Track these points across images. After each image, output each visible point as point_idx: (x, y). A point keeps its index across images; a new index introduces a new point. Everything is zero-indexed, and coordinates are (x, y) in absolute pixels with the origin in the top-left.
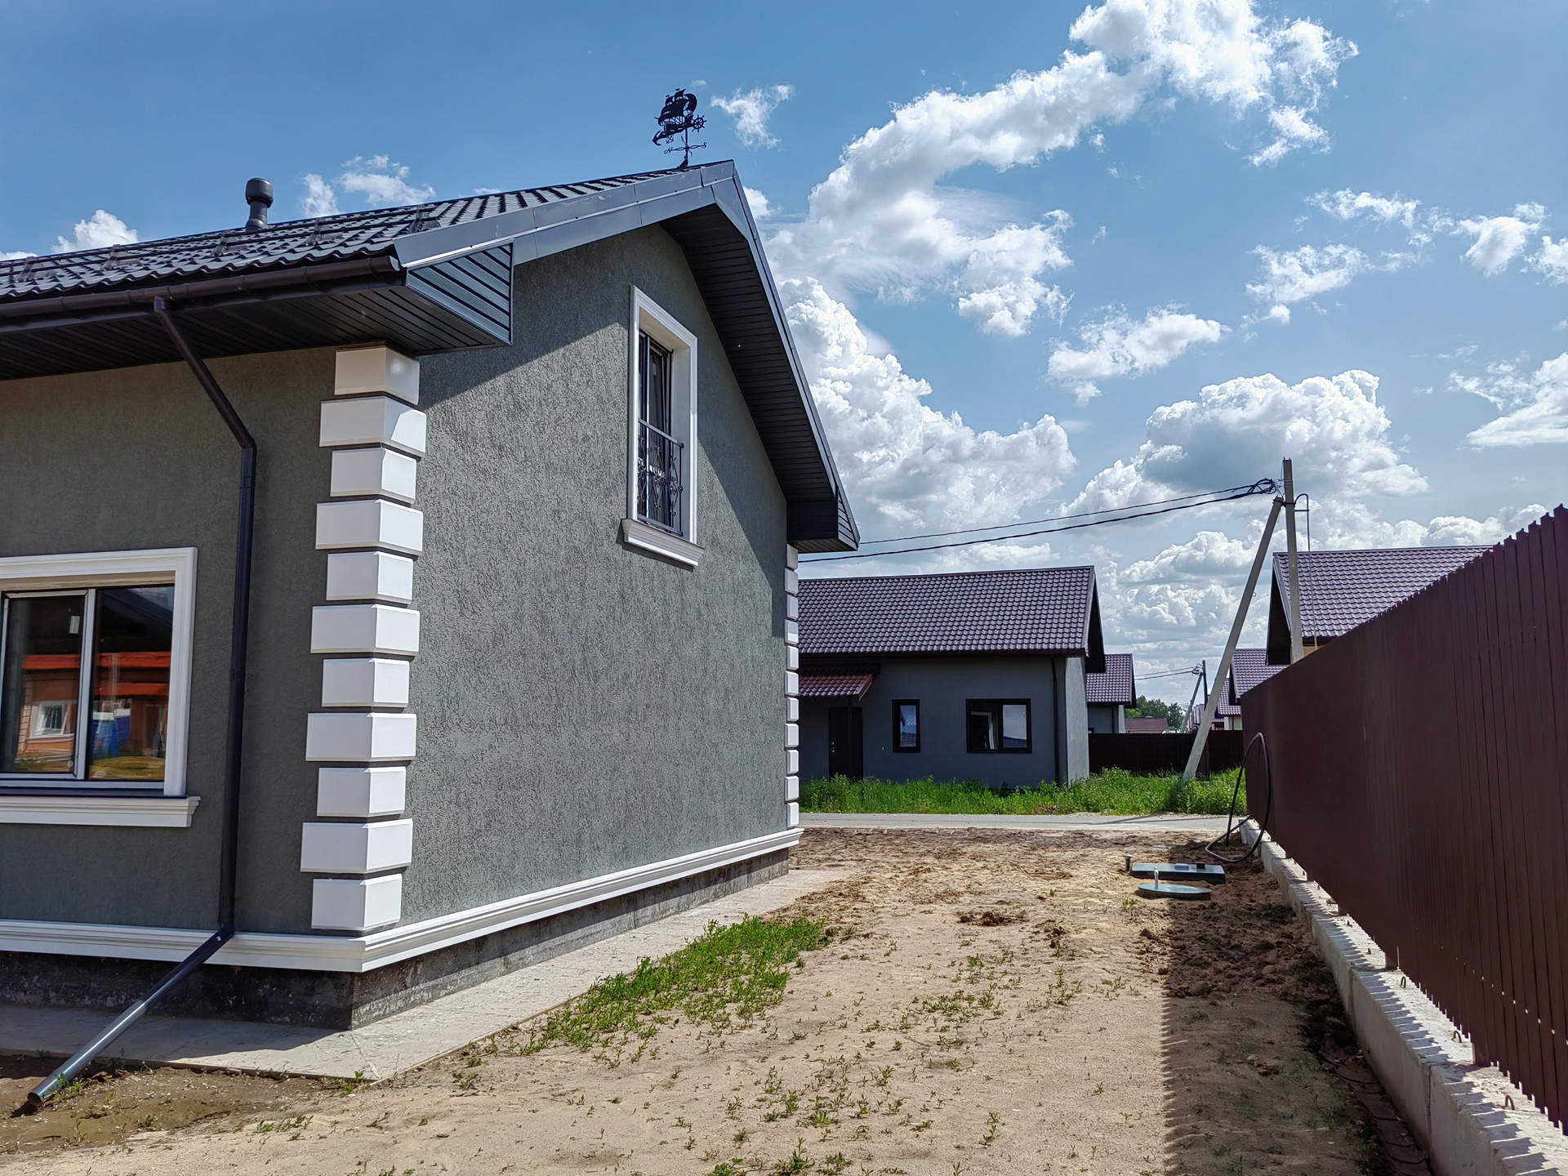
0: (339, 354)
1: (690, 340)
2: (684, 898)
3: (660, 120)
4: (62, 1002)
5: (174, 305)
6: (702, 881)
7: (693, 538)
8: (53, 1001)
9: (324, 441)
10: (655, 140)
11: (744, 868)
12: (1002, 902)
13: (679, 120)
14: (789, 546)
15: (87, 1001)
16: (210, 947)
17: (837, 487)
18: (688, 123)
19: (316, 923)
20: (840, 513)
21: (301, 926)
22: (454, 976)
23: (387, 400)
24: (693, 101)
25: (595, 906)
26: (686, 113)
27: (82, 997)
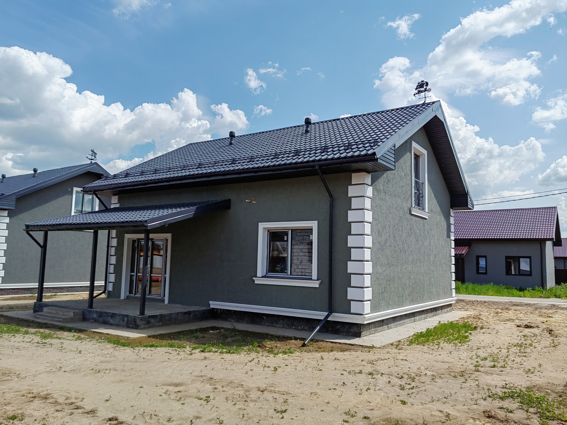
0: (352, 174)
1: (425, 152)
2: (425, 315)
3: (416, 89)
4: (288, 327)
5: (320, 166)
6: (430, 311)
7: (427, 211)
8: (285, 327)
9: (349, 195)
10: (414, 95)
11: (440, 308)
12: (529, 323)
13: (422, 89)
14: (451, 209)
15: (294, 327)
16: (328, 316)
17: (467, 191)
18: (425, 90)
19: (352, 311)
20: (469, 199)
21: (348, 312)
22: (378, 328)
23: (366, 185)
24: (427, 84)
25: (405, 315)
26: (425, 87)
27: (293, 326)
